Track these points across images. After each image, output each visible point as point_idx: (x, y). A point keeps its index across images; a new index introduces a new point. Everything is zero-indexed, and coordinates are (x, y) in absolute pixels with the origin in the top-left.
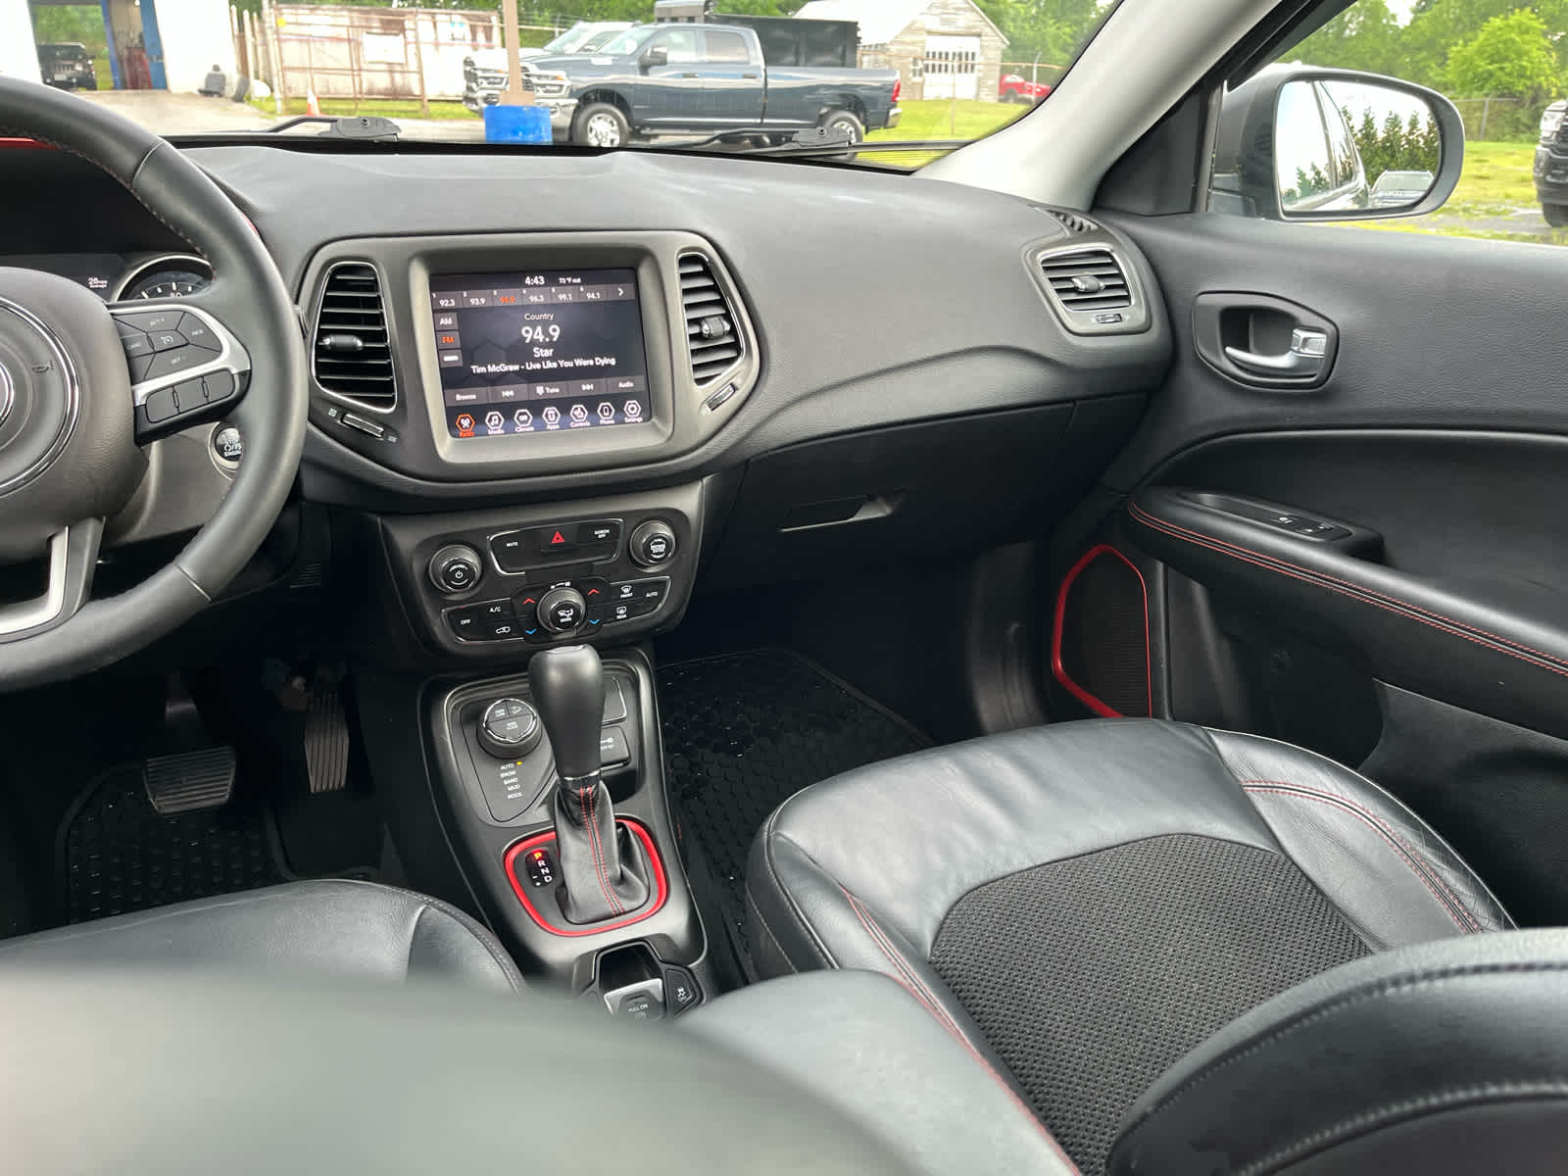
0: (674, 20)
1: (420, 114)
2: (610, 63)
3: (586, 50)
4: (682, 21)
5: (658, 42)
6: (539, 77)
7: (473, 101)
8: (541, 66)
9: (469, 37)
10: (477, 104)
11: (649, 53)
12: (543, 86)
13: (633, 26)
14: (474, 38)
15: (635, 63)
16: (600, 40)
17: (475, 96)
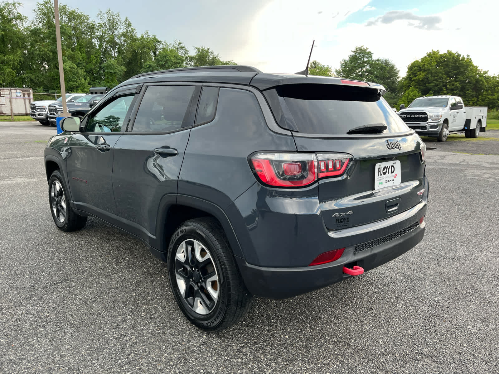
0: (96, 93)
1: (11, 120)
2: (81, 105)
3: (72, 101)
4: (99, 94)
5: (95, 99)
6: (59, 109)
7: (35, 115)
8: (59, 106)
9: (22, 96)
10: (36, 116)
11: (92, 102)
12: (61, 111)
13: (86, 95)
14: (24, 96)
15: (88, 105)
16: (75, 98)
17: (35, 113)
